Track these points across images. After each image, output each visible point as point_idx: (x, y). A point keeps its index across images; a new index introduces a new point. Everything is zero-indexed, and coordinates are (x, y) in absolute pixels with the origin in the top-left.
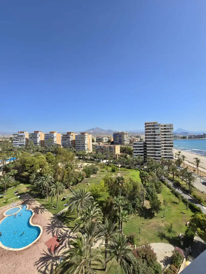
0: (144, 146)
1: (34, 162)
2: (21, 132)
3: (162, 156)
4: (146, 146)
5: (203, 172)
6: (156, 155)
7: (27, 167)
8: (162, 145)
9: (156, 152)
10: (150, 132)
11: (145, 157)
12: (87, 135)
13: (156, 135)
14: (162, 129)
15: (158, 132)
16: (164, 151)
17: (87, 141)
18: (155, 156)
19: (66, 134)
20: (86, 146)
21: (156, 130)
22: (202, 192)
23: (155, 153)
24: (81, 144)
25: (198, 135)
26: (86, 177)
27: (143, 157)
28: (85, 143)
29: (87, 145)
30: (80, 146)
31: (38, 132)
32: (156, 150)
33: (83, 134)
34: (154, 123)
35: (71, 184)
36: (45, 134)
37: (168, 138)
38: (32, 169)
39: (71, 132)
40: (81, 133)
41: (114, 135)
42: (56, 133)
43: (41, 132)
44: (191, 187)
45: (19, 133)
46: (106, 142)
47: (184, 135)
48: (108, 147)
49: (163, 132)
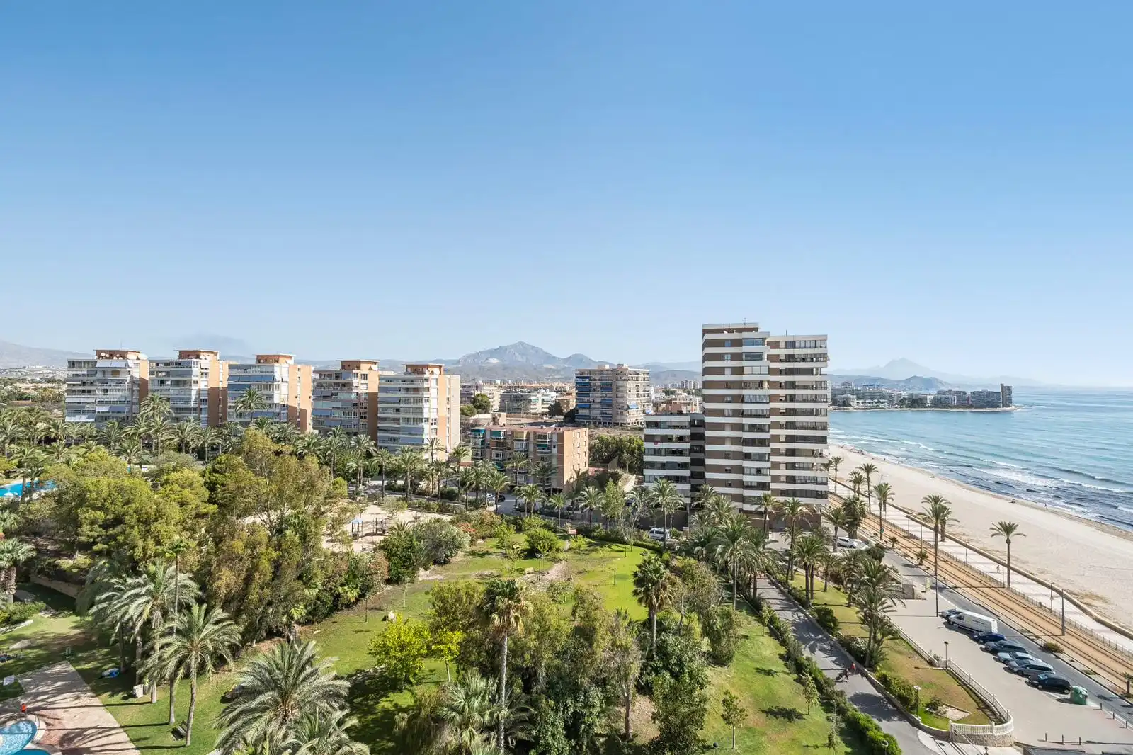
0: (694, 436)
1: (128, 503)
2: (112, 354)
3: (773, 486)
4: (701, 437)
5: (964, 563)
6: (747, 479)
7: (85, 528)
8: (774, 432)
9: (746, 464)
10: (721, 371)
11: (695, 488)
12: (434, 376)
13: (746, 385)
14: (773, 358)
15: (756, 370)
16: (787, 464)
17: (433, 402)
18: (741, 484)
19: (338, 368)
20: (426, 431)
21: (744, 363)
22: (931, 663)
23: (741, 470)
24: (407, 420)
25: (979, 393)
26: (388, 582)
27: (687, 487)
28: (422, 413)
29: (434, 427)
30: (397, 431)
31: (197, 355)
32: (747, 456)
33: (417, 369)
34: (740, 330)
35: (296, 617)
36: (231, 367)
37: (804, 401)
38: (114, 538)
39: (360, 362)
40: (408, 366)
41: (580, 380)
42: (291, 362)
43: (216, 354)
44: (879, 636)
45: (100, 356)
46: (543, 414)
47: (915, 392)
48: (532, 438)
49: (780, 372)
